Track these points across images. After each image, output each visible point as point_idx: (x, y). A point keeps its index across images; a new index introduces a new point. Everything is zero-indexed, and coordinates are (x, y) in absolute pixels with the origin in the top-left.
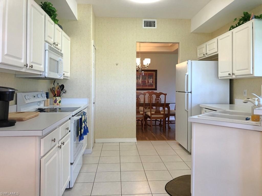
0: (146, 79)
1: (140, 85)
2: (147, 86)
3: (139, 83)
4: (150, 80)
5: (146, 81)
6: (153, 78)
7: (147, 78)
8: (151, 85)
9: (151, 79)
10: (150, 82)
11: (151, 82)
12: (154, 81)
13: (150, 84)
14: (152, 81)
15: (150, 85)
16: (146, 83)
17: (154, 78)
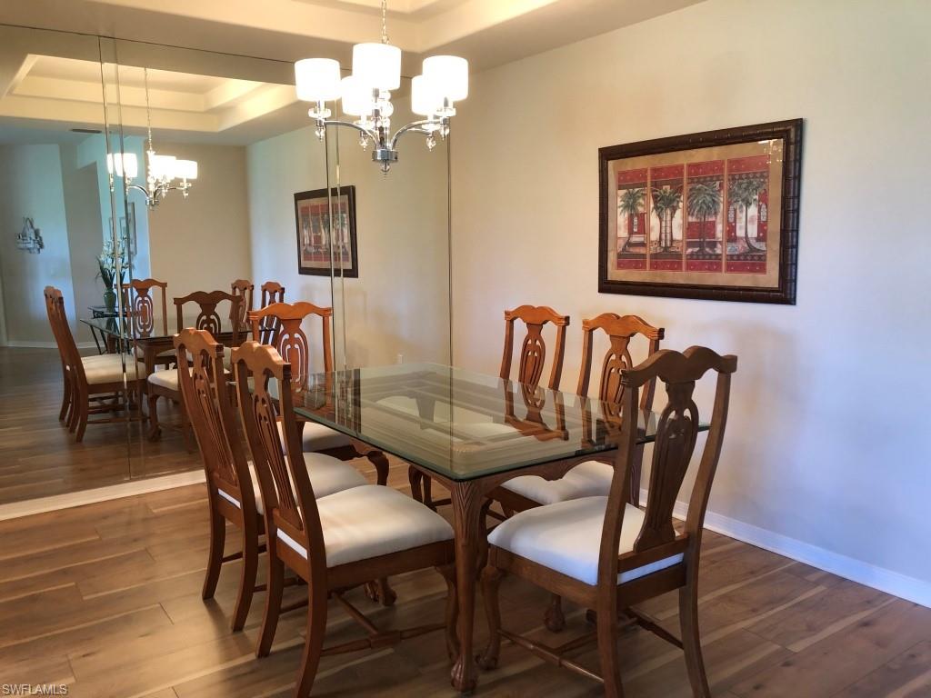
0: (711, 208)
1: (679, 256)
2: (718, 269)
3: (672, 240)
4: (741, 216)
5: (713, 224)
6: (764, 199)
7: (722, 198)
8: (751, 260)
9: (748, 204)
10: (740, 233)
11: (753, 231)
12: (775, 226)
13: (740, 247)
14: (762, 227)
15: (745, 255)
16: (713, 245)
17: (775, 192)
